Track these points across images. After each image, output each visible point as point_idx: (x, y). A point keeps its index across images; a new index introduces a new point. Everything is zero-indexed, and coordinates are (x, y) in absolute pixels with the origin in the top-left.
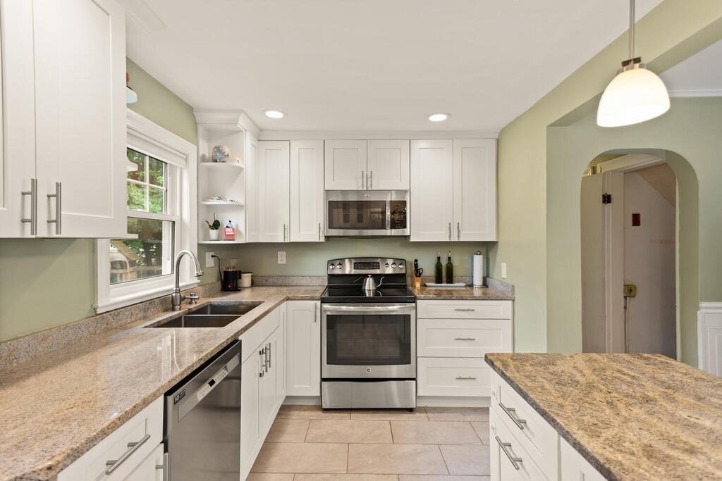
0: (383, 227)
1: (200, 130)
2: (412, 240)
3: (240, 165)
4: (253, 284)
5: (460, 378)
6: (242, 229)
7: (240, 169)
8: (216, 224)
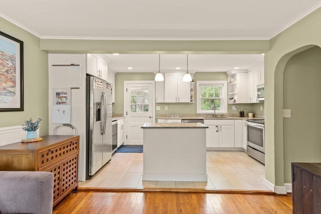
1: (229, 76)
6: (237, 100)
7: (236, 84)
8: (232, 99)
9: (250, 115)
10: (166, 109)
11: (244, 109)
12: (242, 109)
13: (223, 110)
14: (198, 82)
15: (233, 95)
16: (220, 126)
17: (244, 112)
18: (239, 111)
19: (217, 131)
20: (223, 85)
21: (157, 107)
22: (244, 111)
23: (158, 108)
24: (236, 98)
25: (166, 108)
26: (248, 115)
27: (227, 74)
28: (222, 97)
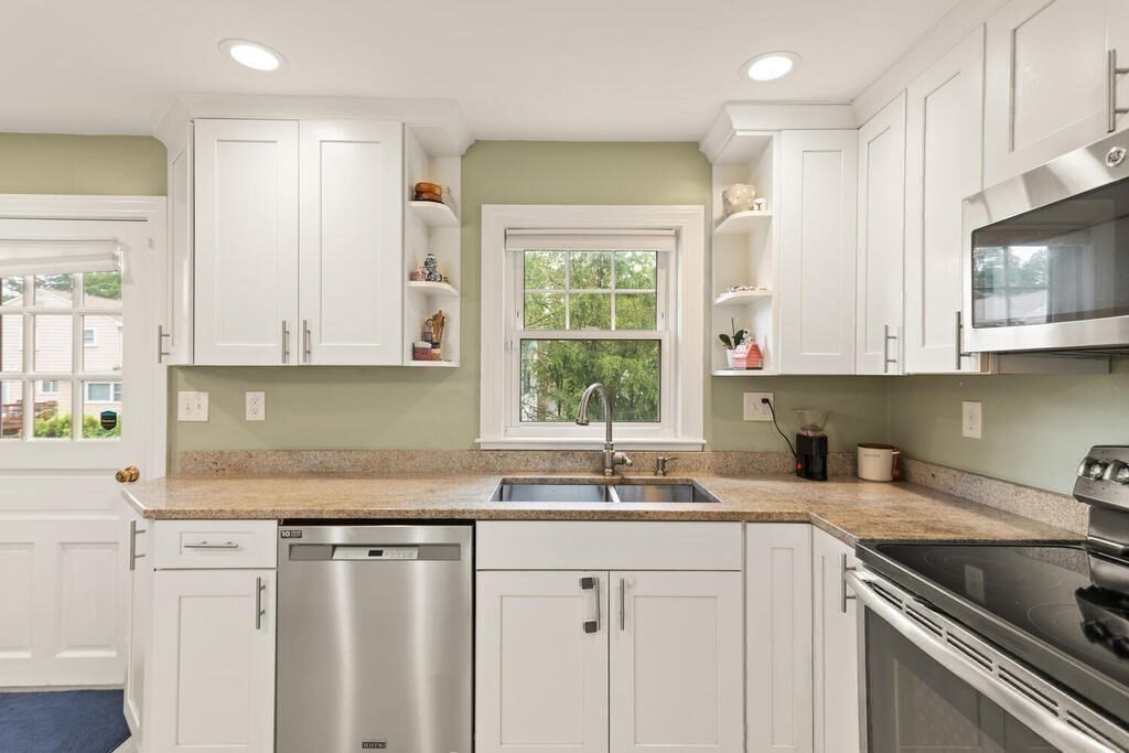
1: (714, 171)
3: (763, 211)
7: (769, 219)
8: (739, 338)
9: (874, 463)
10: (250, 417)
11: (828, 416)
12: (811, 420)
13: (674, 420)
14: (495, 217)
15: (745, 307)
16: (615, 578)
17: (823, 441)
18: (792, 428)
19: (591, 627)
20: (677, 236)
21: (180, 395)
22: (830, 430)
23: (195, 405)
24: (764, 330)
25: (255, 404)
26: (855, 463)
27: (703, 155)
28: (667, 328)
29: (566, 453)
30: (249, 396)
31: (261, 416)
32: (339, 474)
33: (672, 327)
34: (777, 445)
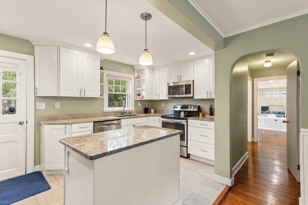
0: (183, 94)
1: (135, 70)
2: (195, 98)
3: (144, 78)
4: (155, 112)
5: (202, 150)
6: (145, 96)
8: (139, 95)
9: (152, 111)
10: (56, 108)
12: (147, 106)
13: (130, 106)
14: (106, 72)
15: (140, 90)
16: (137, 125)
17: (148, 108)
18: (144, 107)
20: (131, 79)
21: (37, 103)
24: (143, 93)
25: (58, 105)
27: (134, 68)
28: (128, 93)
29: (117, 112)
30: (56, 103)
31: (59, 108)
32: (78, 118)
33: (129, 92)
34: (142, 109)
